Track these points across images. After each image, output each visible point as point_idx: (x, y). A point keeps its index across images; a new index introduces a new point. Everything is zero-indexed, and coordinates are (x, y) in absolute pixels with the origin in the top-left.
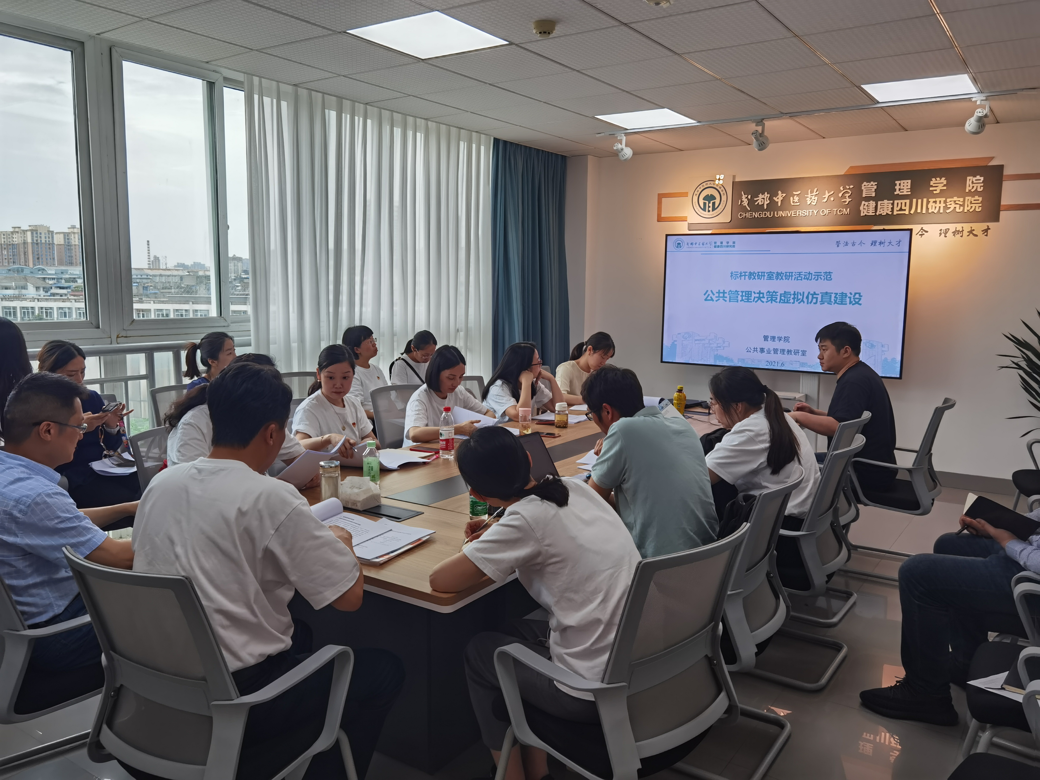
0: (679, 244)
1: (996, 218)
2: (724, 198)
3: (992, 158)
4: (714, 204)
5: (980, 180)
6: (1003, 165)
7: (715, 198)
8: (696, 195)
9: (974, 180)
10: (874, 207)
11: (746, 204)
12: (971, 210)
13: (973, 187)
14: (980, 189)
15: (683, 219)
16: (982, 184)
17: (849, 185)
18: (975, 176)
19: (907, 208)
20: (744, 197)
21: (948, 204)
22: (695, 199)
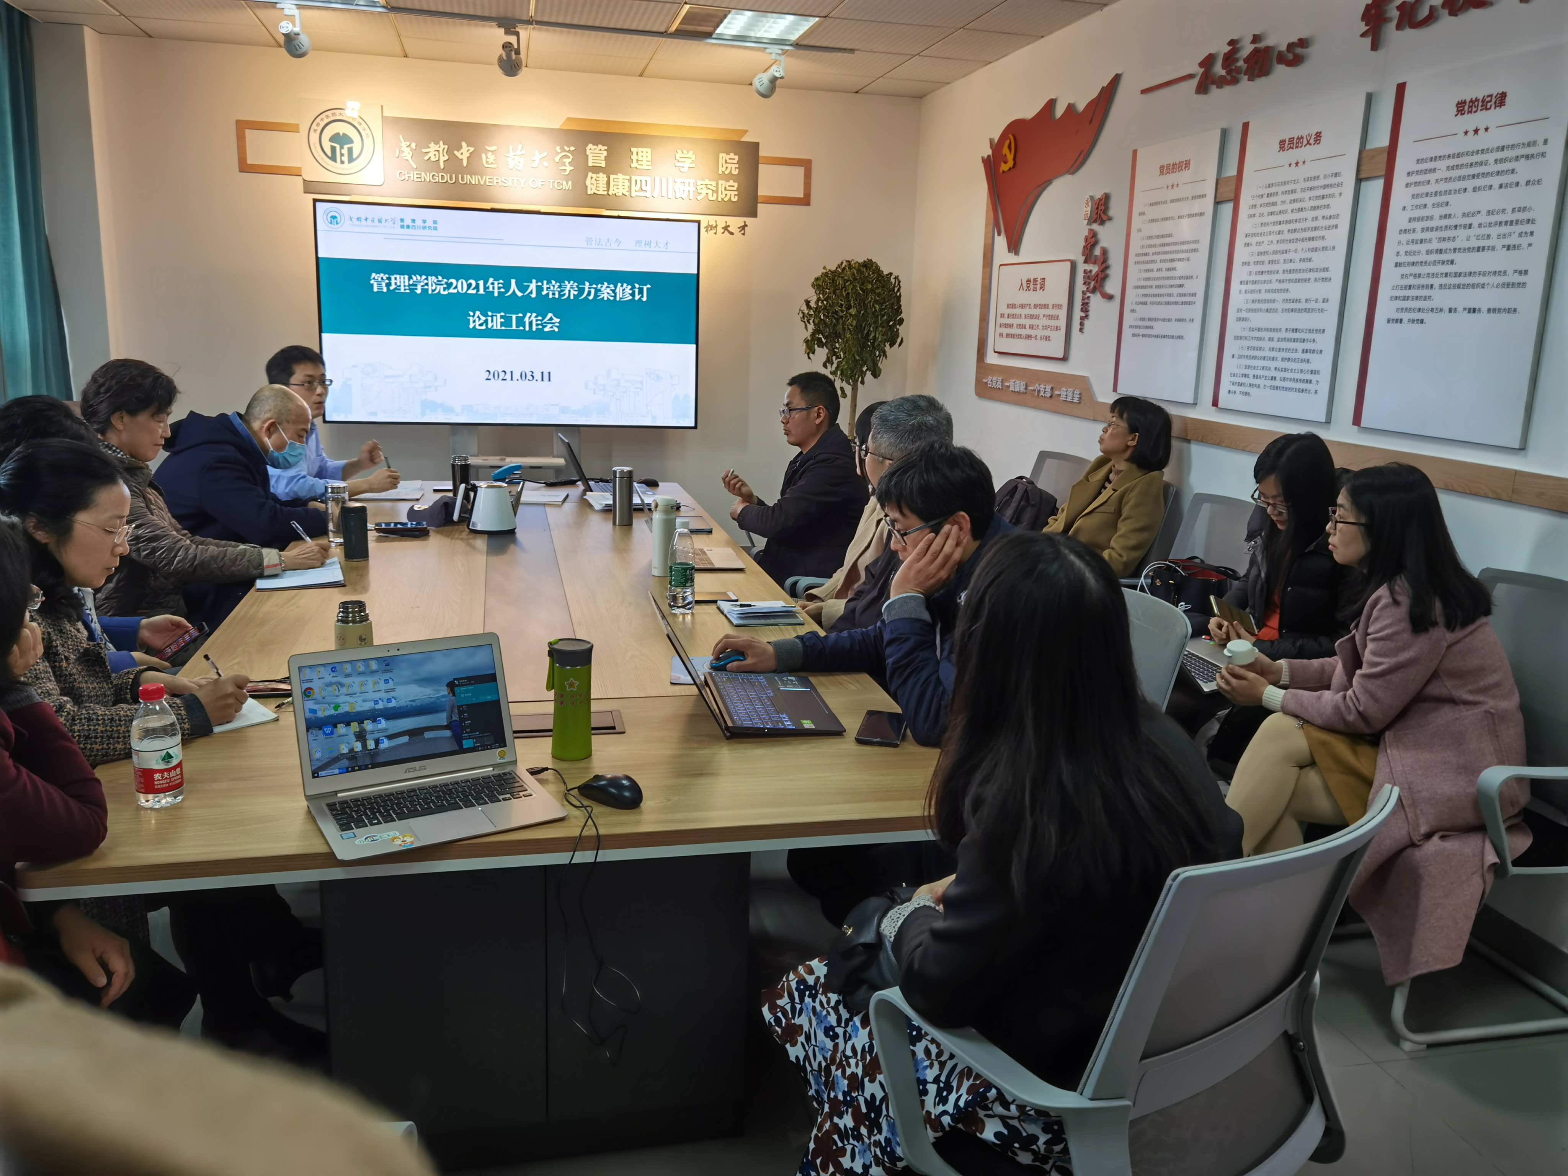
0: (334, 217)
1: (753, 214)
2: (368, 142)
3: (746, 131)
4: (350, 150)
5: (734, 159)
6: (758, 143)
7: (351, 142)
8: (315, 131)
9: (727, 159)
10: (605, 182)
11: (409, 157)
12: (726, 199)
13: (727, 168)
14: (735, 172)
15: (294, 172)
16: (737, 166)
17: (569, 147)
18: (728, 154)
19: (648, 188)
20: (404, 144)
21: (698, 188)
22: (314, 137)
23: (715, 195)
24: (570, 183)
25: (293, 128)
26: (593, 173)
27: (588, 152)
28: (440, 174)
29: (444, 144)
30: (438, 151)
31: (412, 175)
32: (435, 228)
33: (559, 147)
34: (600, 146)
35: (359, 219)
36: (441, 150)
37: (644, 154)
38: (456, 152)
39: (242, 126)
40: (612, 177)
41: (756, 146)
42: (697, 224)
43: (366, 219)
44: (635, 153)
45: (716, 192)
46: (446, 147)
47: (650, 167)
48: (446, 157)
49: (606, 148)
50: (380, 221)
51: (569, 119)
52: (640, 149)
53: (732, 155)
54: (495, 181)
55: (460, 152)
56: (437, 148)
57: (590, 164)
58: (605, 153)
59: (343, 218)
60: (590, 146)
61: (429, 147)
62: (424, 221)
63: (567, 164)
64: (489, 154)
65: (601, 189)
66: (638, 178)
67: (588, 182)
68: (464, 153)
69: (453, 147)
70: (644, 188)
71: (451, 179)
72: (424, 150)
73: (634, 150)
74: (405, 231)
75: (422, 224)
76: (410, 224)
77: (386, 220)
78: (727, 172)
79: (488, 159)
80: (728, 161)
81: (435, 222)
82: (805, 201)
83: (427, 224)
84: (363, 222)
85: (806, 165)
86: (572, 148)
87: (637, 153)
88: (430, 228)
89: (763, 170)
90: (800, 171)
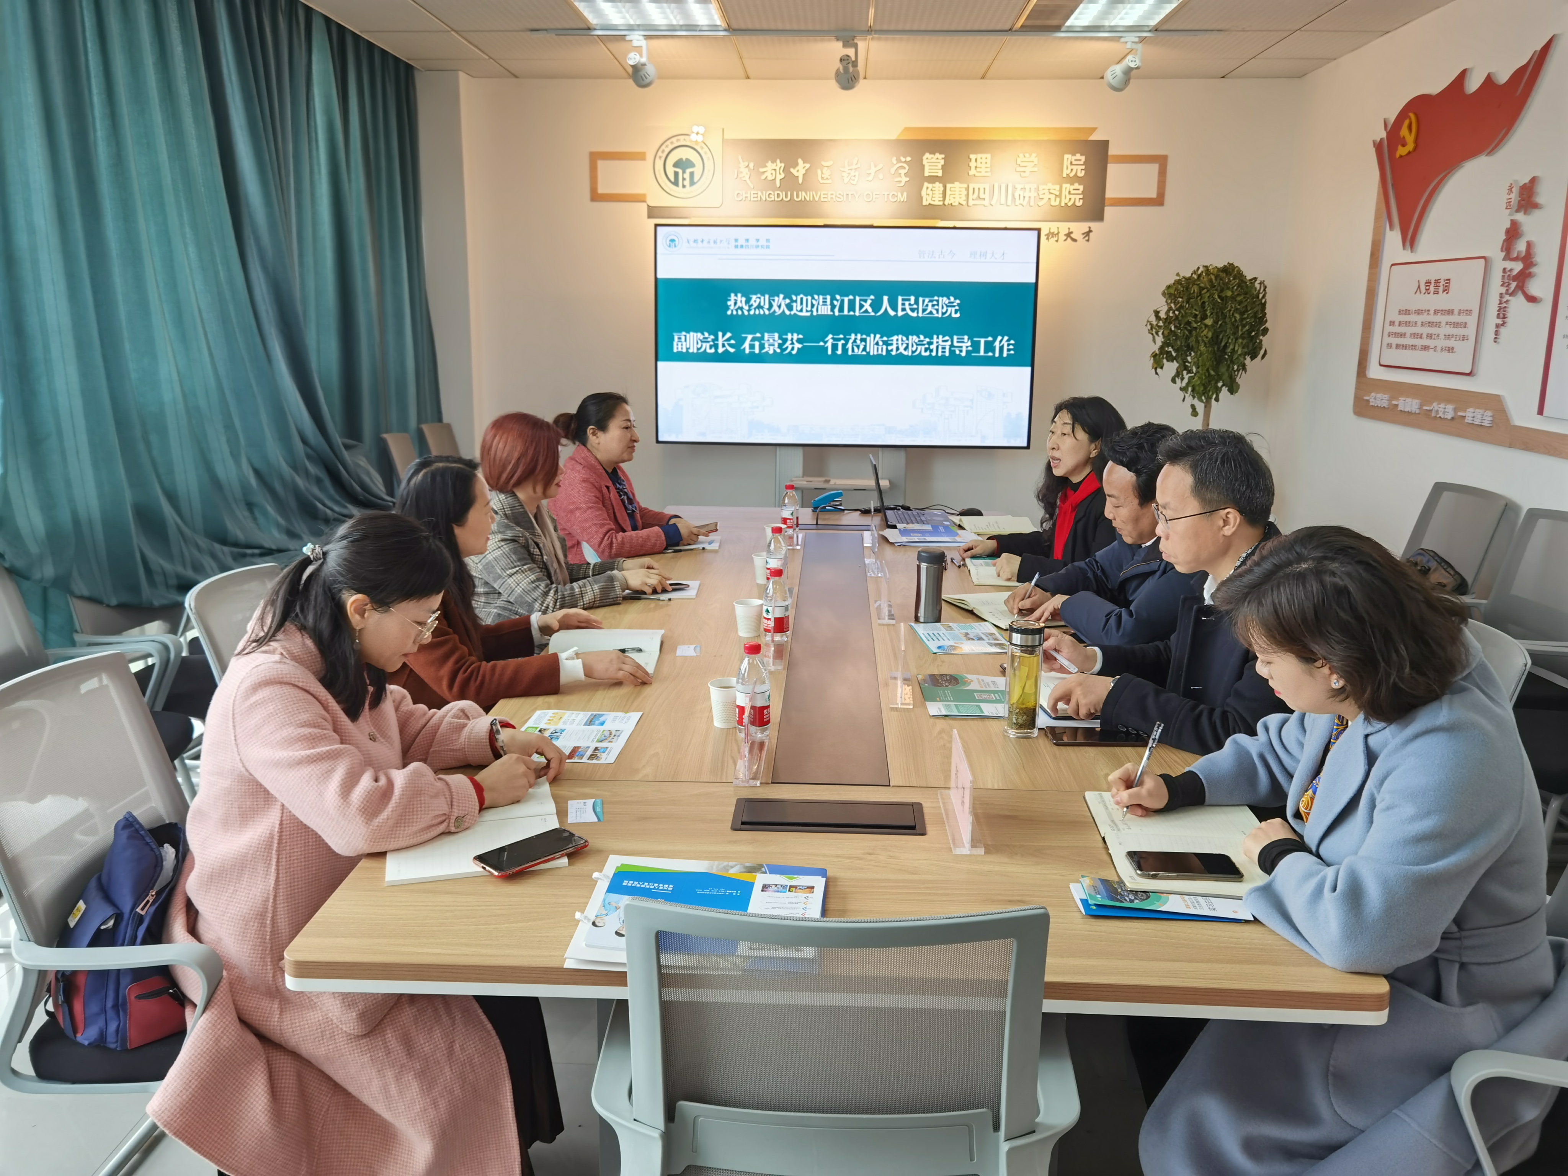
0: (672, 241)
1: (1099, 218)
2: (709, 164)
3: (1094, 130)
4: (692, 174)
5: (1080, 160)
6: (1108, 141)
7: (693, 165)
8: (660, 157)
9: (1073, 161)
10: (941, 192)
11: (747, 178)
12: (1070, 204)
13: (1072, 170)
14: (1081, 174)
15: (639, 199)
16: (1083, 167)
17: (905, 157)
18: (1074, 155)
19: (987, 196)
20: (743, 165)
21: (1040, 193)
22: (659, 164)
23: (1058, 199)
24: (905, 194)
25: (641, 156)
26: (929, 183)
27: (925, 162)
28: (776, 193)
29: (781, 162)
30: (775, 170)
31: (749, 196)
32: (768, 247)
33: (895, 158)
34: (937, 155)
35: (695, 241)
36: (778, 169)
37: (984, 160)
38: (792, 170)
39: (595, 157)
40: (948, 186)
41: (1105, 144)
42: (1036, 233)
43: (702, 241)
44: (973, 160)
45: (1060, 196)
46: (783, 165)
47: (989, 174)
48: (783, 176)
49: (943, 156)
50: (715, 242)
51: (907, 129)
52: (979, 156)
53: (1078, 156)
54: (830, 196)
55: (797, 169)
56: (774, 166)
57: (926, 174)
58: (942, 162)
59: (680, 241)
60: (927, 155)
61: (766, 166)
62: (758, 240)
63: (903, 175)
64: (825, 170)
65: (937, 199)
66: (976, 186)
67: (924, 193)
68: (800, 170)
69: (790, 164)
70: (982, 196)
71: (786, 197)
72: (762, 170)
73: (973, 157)
74: (739, 251)
75: (755, 243)
76: (744, 243)
77: (721, 241)
78: (1072, 175)
79: (823, 174)
80: (1074, 162)
81: (768, 241)
82: (1159, 201)
83: (760, 244)
84: (700, 243)
85: (1162, 161)
86: (909, 159)
87: (976, 160)
88: (762, 246)
89: (1112, 169)
90: (1154, 168)
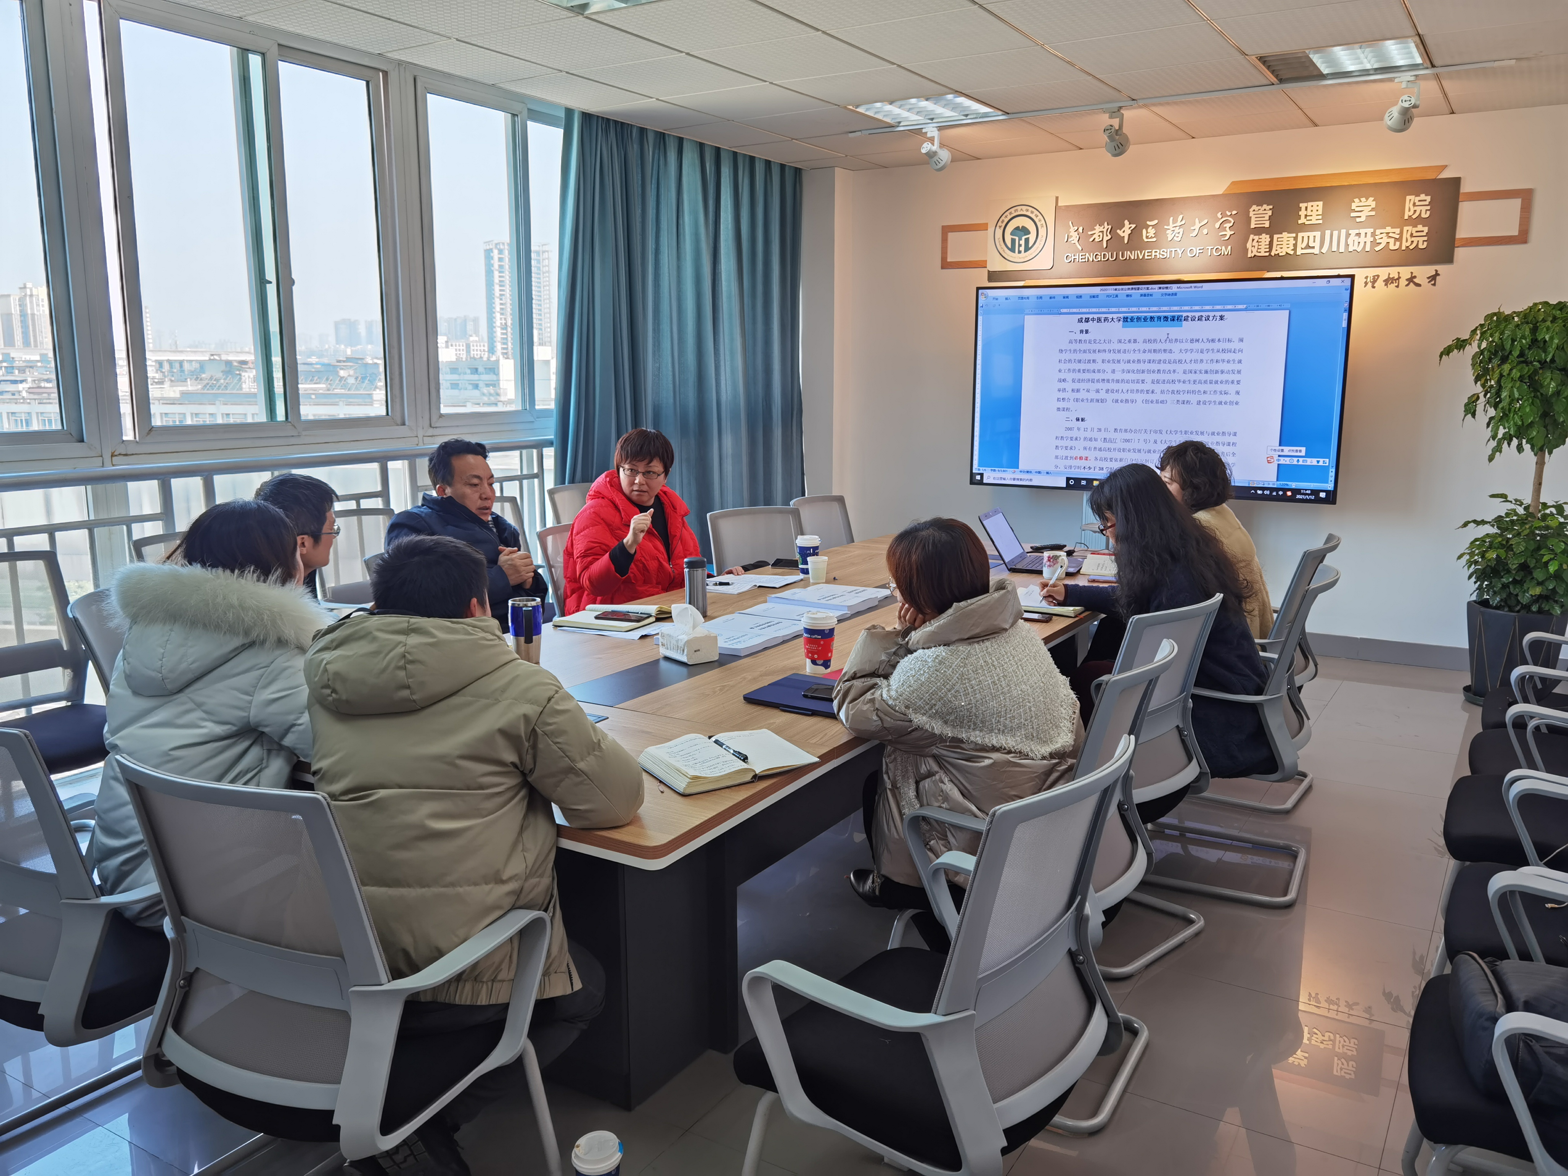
1: (1448, 259)
2: (1042, 232)
3: (1445, 167)
4: (1027, 240)
5: (1425, 200)
6: (1460, 178)
7: (1029, 233)
8: (1000, 227)
9: (1416, 201)
11: (1076, 241)
12: (1412, 247)
13: (1415, 211)
14: (1426, 215)
16: (1429, 207)
17: (1231, 211)
18: (1418, 195)
19: (1317, 245)
20: (1073, 229)
21: (1377, 237)
22: (999, 232)
23: (1398, 243)
24: (1229, 247)
25: (983, 227)
26: (1255, 235)
27: (1251, 214)
28: (1103, 253)
29: (1108, 225)
30: (1102, 232)
31: (1077, 257)
33: (1220, 213)
34: (1265, 206)
36: (1105, 230)
37: (1315, 208)
38: (1118, 231)
39: (946, 231)
40: (1276, 237)
41: (1457, 181)
44: (1303, 209)
45: (1400, 239)
46: (1110, 227)
47: (1321, 222)
48: (1109, 237)
49: (1271, 207)
51: (1233, 183)
52: (1310, 204)
53: (1423, 197)
54: (1154, 254)
55: (1123, 230)
56: (1101, 229)
57: (1253, 226)
58: (1270, 213)
60: (1254, 207)
61: (1095, 229)
63: (1227, 229)
64: (1150, 229)
65: (1263, 250)
66: (1305, 234)
67: (1249, 245)
68: (1125, 232)
69: (1116, 226)
70: (1311, 244)
71: (1112, 257)
72: (1090, 233)
73: (1303, 205)
78: (1414, 217)
79: (1148, 234)
80: (1418, 203)
82: (1522, 238)
85: (1526, 197)
87: (1306, 208)
89: (1465, 209)
90: (1517, 203)
